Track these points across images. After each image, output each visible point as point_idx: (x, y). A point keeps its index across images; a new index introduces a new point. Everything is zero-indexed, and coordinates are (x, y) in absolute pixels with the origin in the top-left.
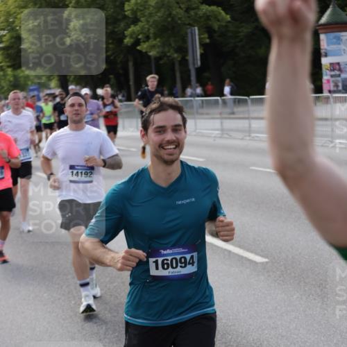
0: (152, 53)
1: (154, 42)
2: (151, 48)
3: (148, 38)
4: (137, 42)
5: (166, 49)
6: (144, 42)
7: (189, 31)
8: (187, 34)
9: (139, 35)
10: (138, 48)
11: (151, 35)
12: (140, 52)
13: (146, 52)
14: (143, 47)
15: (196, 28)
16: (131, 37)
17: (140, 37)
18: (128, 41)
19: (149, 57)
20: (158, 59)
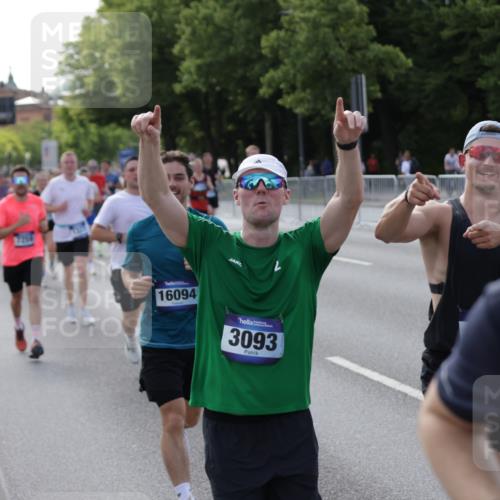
0: (299, 110)
1: (302, 95)
2: (296, 103)
3: (293, 88)
4: (278, 94)
5: (319, 106)
6: (288, 93)
7: (353, 80)
8: (349, 84)
9: (280, 83)
10: (280, 102)
11: (299, 85)
12: (282, 108)
13: (291, 110)
14: (287, 101)
15: (363, 77)
16: (269, 86)
17: (282, 86)
18: (264, 92)
19: (295, 116)
20: (307, 119)
